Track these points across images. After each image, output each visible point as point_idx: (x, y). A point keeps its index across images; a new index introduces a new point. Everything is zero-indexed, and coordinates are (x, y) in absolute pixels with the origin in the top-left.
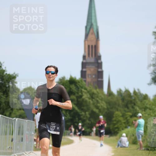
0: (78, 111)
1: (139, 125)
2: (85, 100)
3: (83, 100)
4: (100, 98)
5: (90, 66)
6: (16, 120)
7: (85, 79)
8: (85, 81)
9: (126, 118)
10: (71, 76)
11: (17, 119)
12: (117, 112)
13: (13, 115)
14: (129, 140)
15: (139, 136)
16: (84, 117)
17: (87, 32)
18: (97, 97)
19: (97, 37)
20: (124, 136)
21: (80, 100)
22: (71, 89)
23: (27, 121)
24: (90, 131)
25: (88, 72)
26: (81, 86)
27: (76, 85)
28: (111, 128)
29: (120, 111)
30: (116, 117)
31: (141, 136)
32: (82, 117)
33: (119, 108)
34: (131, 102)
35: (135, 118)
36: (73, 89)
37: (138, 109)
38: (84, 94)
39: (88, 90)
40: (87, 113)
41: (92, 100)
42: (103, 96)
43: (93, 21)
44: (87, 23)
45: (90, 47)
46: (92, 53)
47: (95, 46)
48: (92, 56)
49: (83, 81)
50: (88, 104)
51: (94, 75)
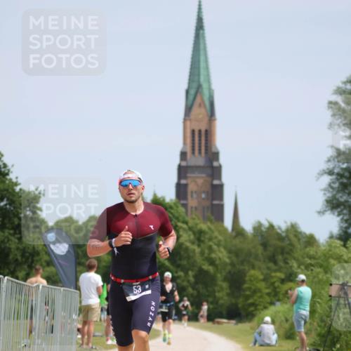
1: (298, 299)
2: (184, 246)
3: (180, 245)
4: (216, 241)
5: (196, 175)
6: (38, 288)
7: (185, 202)
9: (273, 284)
12: (252, 272)
15: (299, 322)
16: (183, 281)
17: (190, 103)
18: (210, 239)
19: (210, 114)
23: (62, 289)
24: (196, 311)
25: (192, 187)
28: (240, 306)
29: (260, 269)
30: (251, 280)
31: (303, 322)
33: (257, 263)
34: (283, 251)
35: (291, 284)
37: (295, 265)
38: (181, 232)
40: (190, 273)
43: (202, 79)
44: (189, 83)
45: (197, 133)
46: (200, 147)
47: (206, 131)
48: (200, 153)
49: (179, 205)
50: (191, 254)
51: (204, 192)
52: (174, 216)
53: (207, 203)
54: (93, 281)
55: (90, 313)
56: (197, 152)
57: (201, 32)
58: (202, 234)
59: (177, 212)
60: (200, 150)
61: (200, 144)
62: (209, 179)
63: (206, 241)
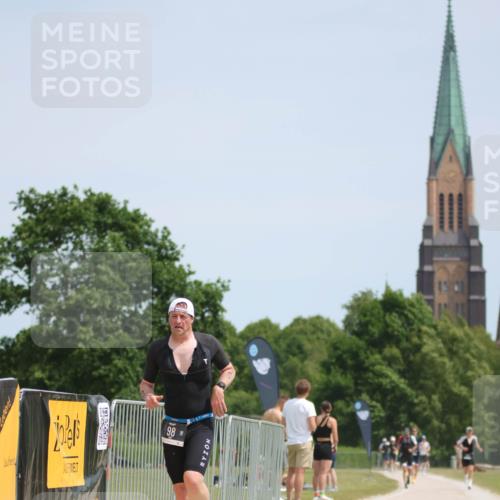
0: (409, 391)
2: (428, 358)
3: (424, 357)
4: (475, 352)
5: (446, 258)
6: (228, 421)
7: (429, 297)
8: (430, 302)
11: (231, 417)
16: (425, 409)
17: (436, 156)
19: (465, 172)
21: (418, 357)
22: (387, 325)
23: (260, 422)
24: (446, 453)
25: (440, 276)
26: (420, 316)
27: (401, 314)
32: (418, 409)
36: (395, 325)
38: (425, 339)
39: (439, 328)
40: (435, 397)
41: (451, 359)
43: (453, 123)
44: (435, 128)
45: (446, 199)
46: (451, 218)
47: (460, 195)
48: (451, 227)
49: (423, 302)
50: (440, 370)
51: (457, 283)
52: (415, 316)
53: (461, 299)
54: (302, 410)
55: (298, 456)
56: (446, 225)
57: (452, 53)
58: (455, 343)
59: (421, 312)
60: (451, 223)
61: (451, 213)
62: (464, 264)
63: (461, 351)
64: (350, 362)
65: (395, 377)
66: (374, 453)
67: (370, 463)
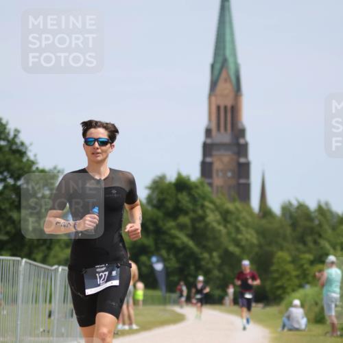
0: (196, 249)
1: (328, 282)
2: (210, 226)
3: (207, 225)
4: (243, 221)
5: (221, 152)
6: (58, 271)
7: (209, 181)
8: (210, 185)
9: (302, 266)
10: (179, 175)
11: (60, 268)
12: (280, 254)
13: (51, 260)
14: (306, 314)
15: (329, 305)
16: (208, 263)
17: (215, 77)
18: (238, 219)
19: (236, 90)
20: (296, 306)
21: (201, 225)
22: (178, 201)
24: (222, 294)
25: (217, 165)
26: (203, 195)
27: (190, 194)
28: (267, 289)
29: (288, 250)
30: (279, 263)
32: (203, 263)
33: (285, 245)
34: (312, 231)
35: (320, 266)
36: (184, 202)
37: (327, 246)
39: (217, 204)
40: (215, 254)
41: (226, 227)
42: (249, 218)
43: (228, 52)
44: (215, 57)
45: (222, 110)
46: (226, 123)
47: (232, 107)
48: (226, 129)
49: (205, 185)
51: (230, 170)
52: (200, 196)
53: (233, 182)
56: (222, 128)
57: (227, 3)
58: (229, 215)
59: (203, 191)
61: (226, 120)
62: (235, 157)
63: (233, 221)
64: (151, 228)
65: (185, 239)
66: (168, 295)
67: (165, 302)
